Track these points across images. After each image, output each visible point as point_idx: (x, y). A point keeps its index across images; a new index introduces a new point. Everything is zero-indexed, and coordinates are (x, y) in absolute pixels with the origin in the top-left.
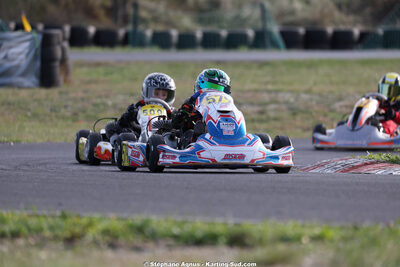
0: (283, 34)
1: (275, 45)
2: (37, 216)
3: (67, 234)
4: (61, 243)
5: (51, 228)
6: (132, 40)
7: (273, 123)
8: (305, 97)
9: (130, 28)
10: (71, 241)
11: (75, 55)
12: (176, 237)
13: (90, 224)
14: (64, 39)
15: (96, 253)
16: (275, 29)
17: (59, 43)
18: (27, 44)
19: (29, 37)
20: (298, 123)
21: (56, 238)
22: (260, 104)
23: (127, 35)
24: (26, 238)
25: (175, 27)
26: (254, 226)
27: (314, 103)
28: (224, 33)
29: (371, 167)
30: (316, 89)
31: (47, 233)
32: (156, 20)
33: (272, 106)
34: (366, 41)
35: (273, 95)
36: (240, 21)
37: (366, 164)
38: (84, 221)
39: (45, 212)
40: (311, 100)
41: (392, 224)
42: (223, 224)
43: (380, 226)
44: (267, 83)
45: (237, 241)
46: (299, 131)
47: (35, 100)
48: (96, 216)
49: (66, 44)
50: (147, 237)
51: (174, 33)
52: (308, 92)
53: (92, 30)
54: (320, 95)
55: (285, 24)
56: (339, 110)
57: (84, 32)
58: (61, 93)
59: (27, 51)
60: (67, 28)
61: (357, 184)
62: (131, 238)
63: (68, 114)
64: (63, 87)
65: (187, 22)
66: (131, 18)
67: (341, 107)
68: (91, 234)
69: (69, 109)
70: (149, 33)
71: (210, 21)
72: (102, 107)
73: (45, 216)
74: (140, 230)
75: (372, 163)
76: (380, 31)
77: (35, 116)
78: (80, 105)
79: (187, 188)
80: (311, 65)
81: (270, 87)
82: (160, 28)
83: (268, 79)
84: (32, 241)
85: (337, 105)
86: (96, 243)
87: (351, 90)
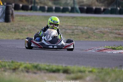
0: (80, 8)
1: (77, 12)
2: (4, 62)
3: (14, 68)
4: (12, 70)
5: (9, 66)
6: (33, 9)
7: (76, 36)
8: (86, 28)
9: (33, 5)
10: (15, 70)
11: (16, 13)
12: (47, 70)
13: (21, 65)
14: (12, 8)
15: (22, 74)
16: (77, 7)
17: (11, 9)
18: (1, 9)
19: (2, 7)
20: (84, 36)
21: (10, 69)
22: (72, 30)
23: (32, 7)
24: (1, 68)
25: (46, 5)
26: (71, 67)
27: (89, 30)
28: (62, 8)
29: (106, 50)
30: (89, 26)
31: (7, 67)
32: (41, 3)
33: (76, 31)
34: (105, 12)
35: (76, 27)
36: (67, 4)
37: (105, 49)
38: (19, 64)
39: (7, 61)
40: (88, 29)
41: (113, 68)
42: (61, 66)
43: (110, 69)
44: (74, 23)
45: (66, 71)
46: (84, 38)
47: (3, 26)
48: (22, 62)
49: (13, 9)
50: (38, 70)
51: (46, 7)
52: (87, 26)
53: (21, 5)
54: (91, 27)
55: (80, 5)
56: (96, 32)
57: (19, 6)
58: (11, 24)
59: (1, 11)
60: (13, 4)
61: (102, 55)
62: (33, 69)
63: (13, 31)
64: (12, 23)
65: (50, 4)
66: (33, 2)
67: (97, 31)
68: (21, 68)
69: (14, 29)
70: (38, 7)
71: (57, 4)
72: (24, 29)
73: (7, 62)
74: (36, 67)
75: (107, 49)
76: (110, 9)
77: (3, 31)
78: (17, 28)
79: (50, 55)
80: (88, 18)
81: (75, 25)
82: (42, 5)
83: (75, 22)
84: (3, 69)
85: (96, 31)
86: (22, 71)
87: (100, 26)
